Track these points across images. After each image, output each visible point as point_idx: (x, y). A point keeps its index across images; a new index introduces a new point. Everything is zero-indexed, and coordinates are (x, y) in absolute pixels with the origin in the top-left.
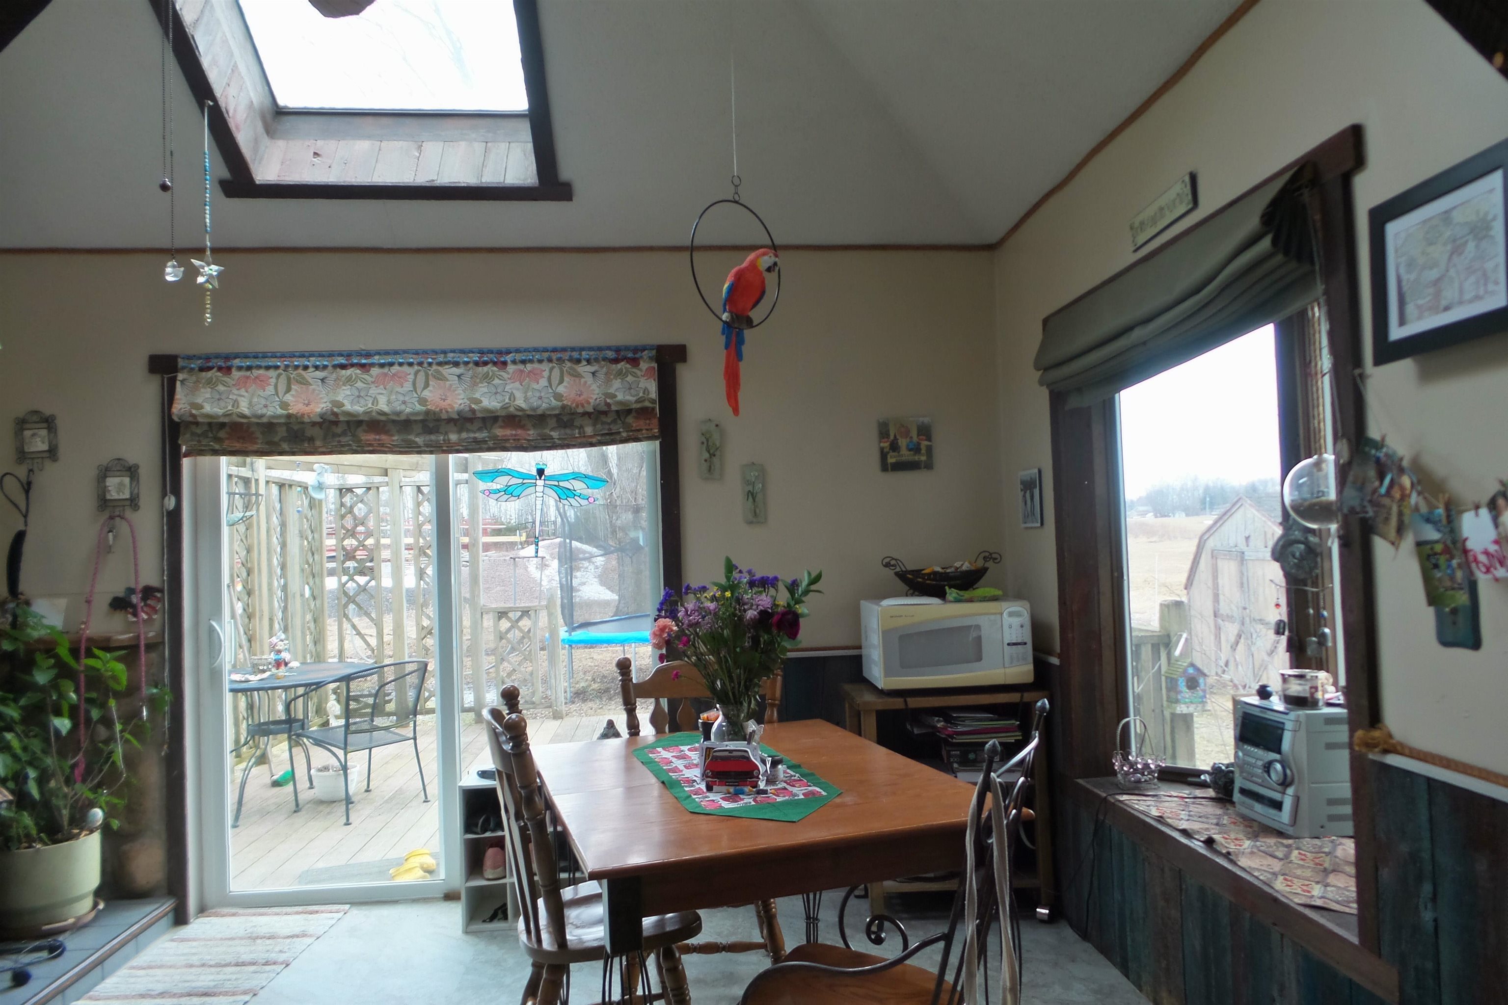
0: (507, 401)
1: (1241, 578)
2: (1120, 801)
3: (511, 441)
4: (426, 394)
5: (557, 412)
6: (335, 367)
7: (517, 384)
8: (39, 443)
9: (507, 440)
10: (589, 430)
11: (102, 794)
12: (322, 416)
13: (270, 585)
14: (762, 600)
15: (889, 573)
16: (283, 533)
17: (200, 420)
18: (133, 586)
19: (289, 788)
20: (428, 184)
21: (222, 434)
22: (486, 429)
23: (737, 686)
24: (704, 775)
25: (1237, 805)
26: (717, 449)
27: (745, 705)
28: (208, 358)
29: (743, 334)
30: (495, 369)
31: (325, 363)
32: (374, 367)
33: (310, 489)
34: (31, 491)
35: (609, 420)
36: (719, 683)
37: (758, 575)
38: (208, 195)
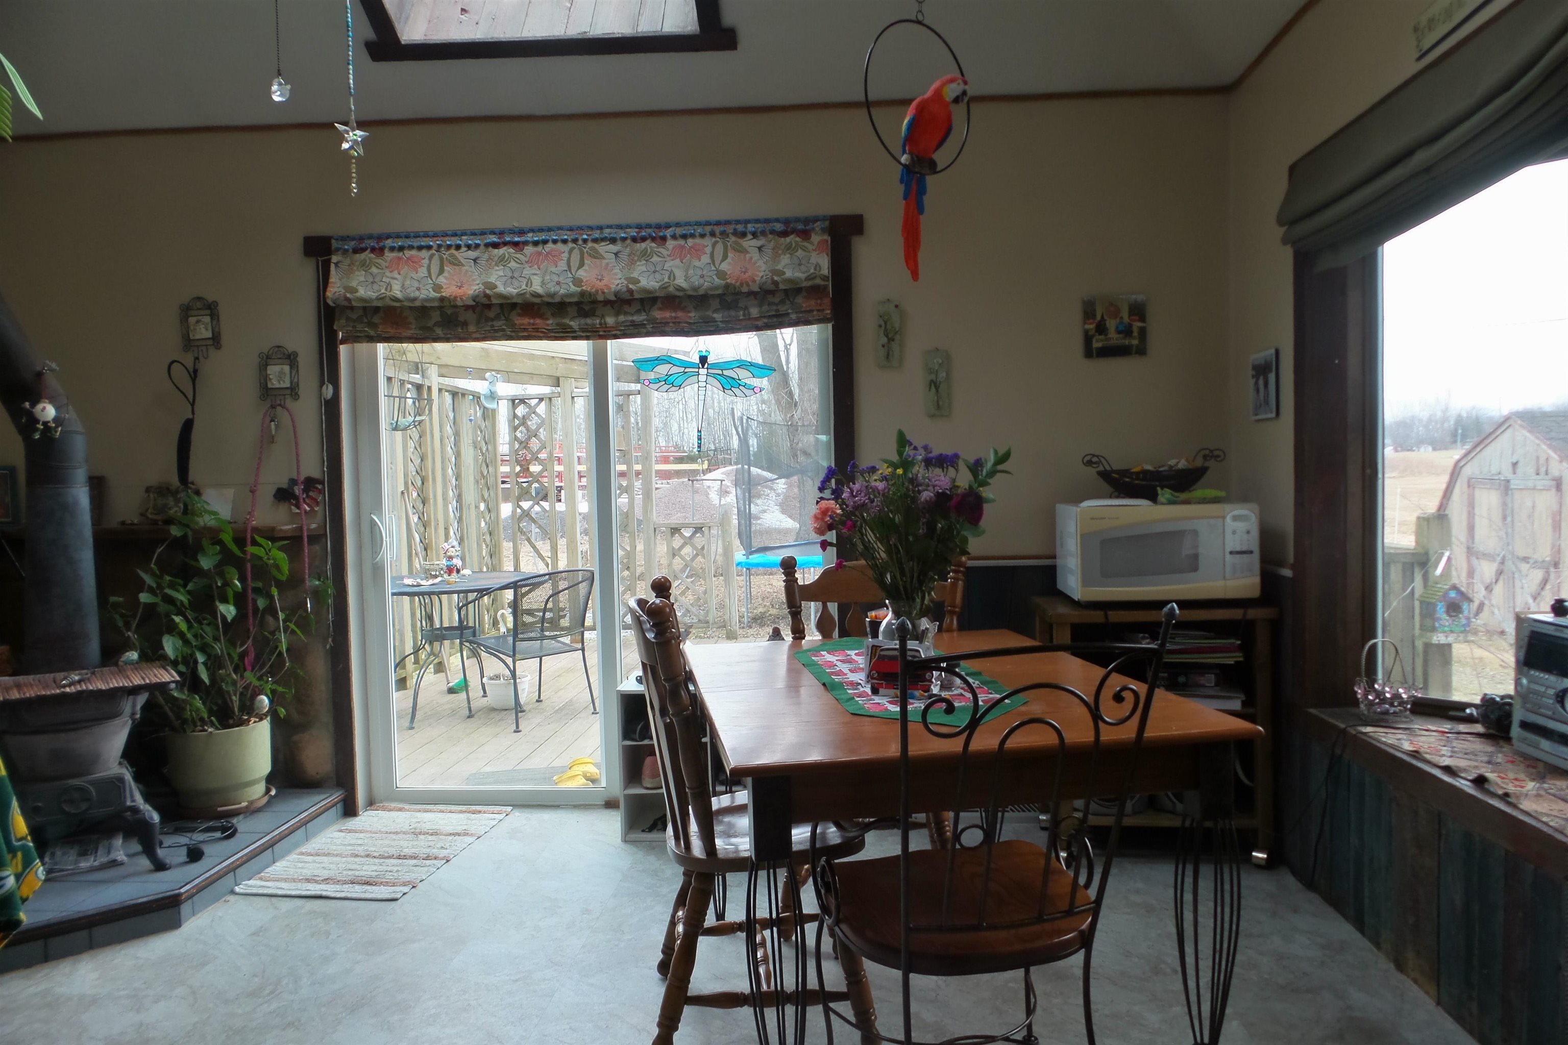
0: (666, 280)
1: (1504, 511)
2: (1365, 734)
3: (671, 325)
4: (581, 273)
5: (720, 292)
6: (487, 245)
7: (678, 261)
8: (203, 330)
9: (667, 323)
10: (754, 312)
11: (268, 681)
12: (474, 298)
13: (445, 495)
14: (939, 480)
15: (1092, 471)
16: (457, 443)
17: (354, 304)
18: (295, 476)
19: (463, 695)
20: (580, 37)
21: (376, 319)
22: (645, 311)
23: (909, 580)
24: (869, 677)
25: (1514, 741)
26: (896, 333)
27: (918, 600)
28: (361, 239)
29: (925, 181)
30: (653, 245)
31: (478, 242)
32: (527, 245)
33: (482, 398)
34: (197, 379)
35: (777, 300)
36: (889, 577)
37: (935, 453)
38: (350, 53)
